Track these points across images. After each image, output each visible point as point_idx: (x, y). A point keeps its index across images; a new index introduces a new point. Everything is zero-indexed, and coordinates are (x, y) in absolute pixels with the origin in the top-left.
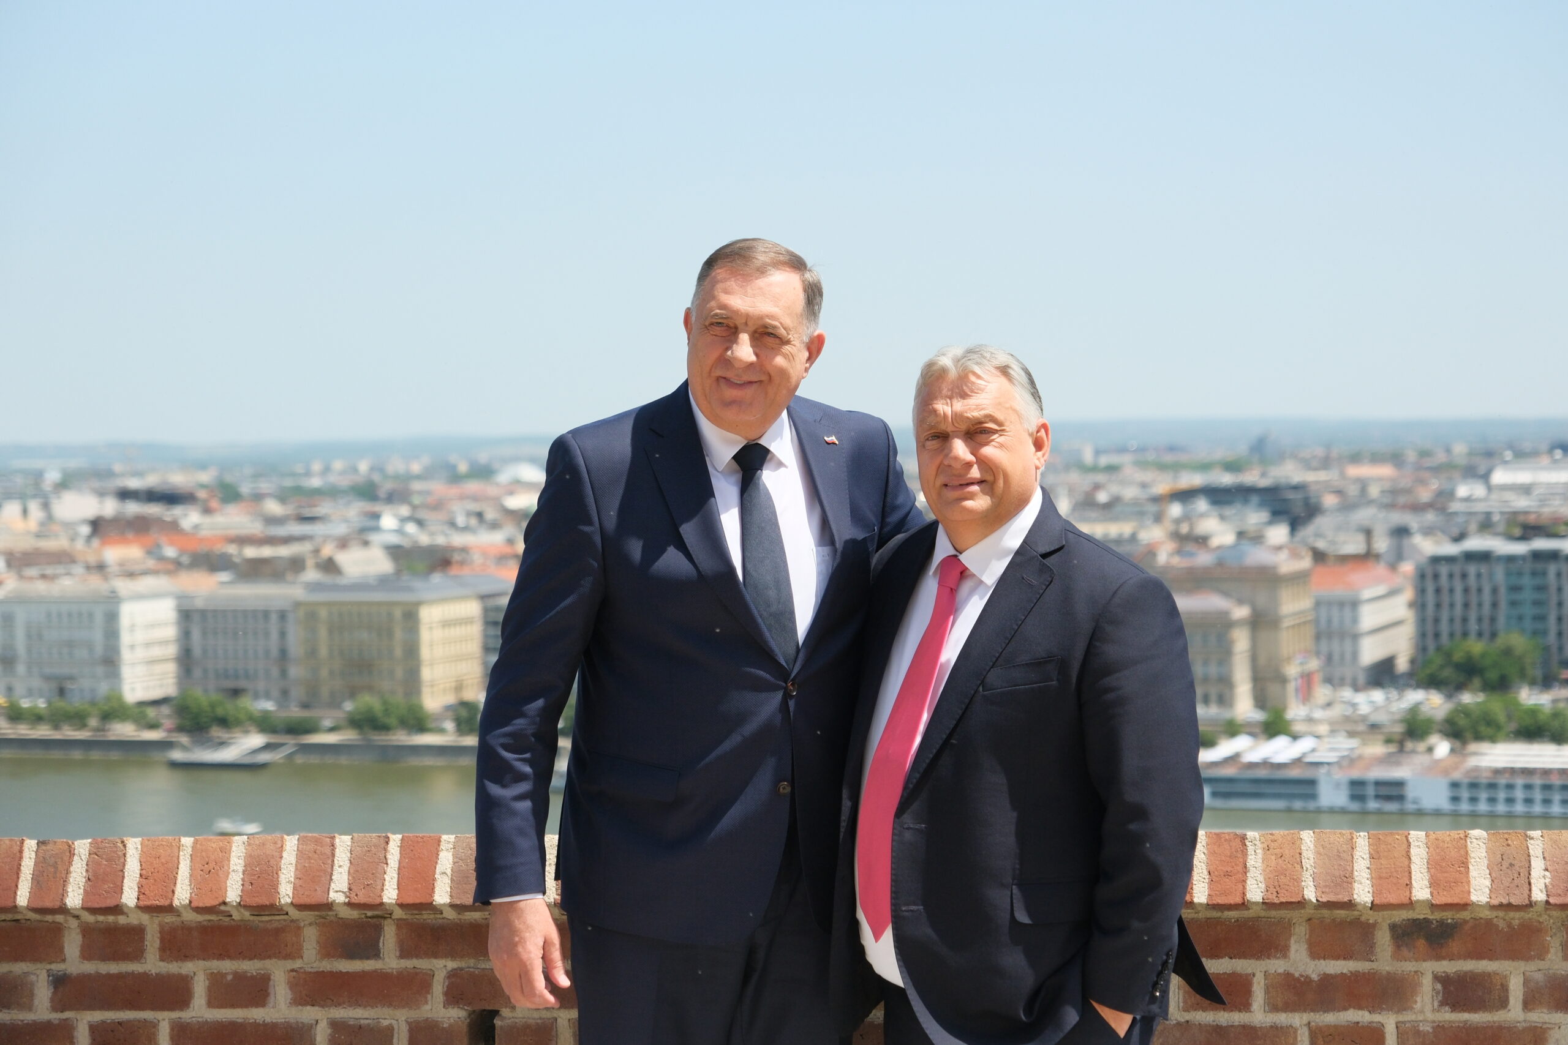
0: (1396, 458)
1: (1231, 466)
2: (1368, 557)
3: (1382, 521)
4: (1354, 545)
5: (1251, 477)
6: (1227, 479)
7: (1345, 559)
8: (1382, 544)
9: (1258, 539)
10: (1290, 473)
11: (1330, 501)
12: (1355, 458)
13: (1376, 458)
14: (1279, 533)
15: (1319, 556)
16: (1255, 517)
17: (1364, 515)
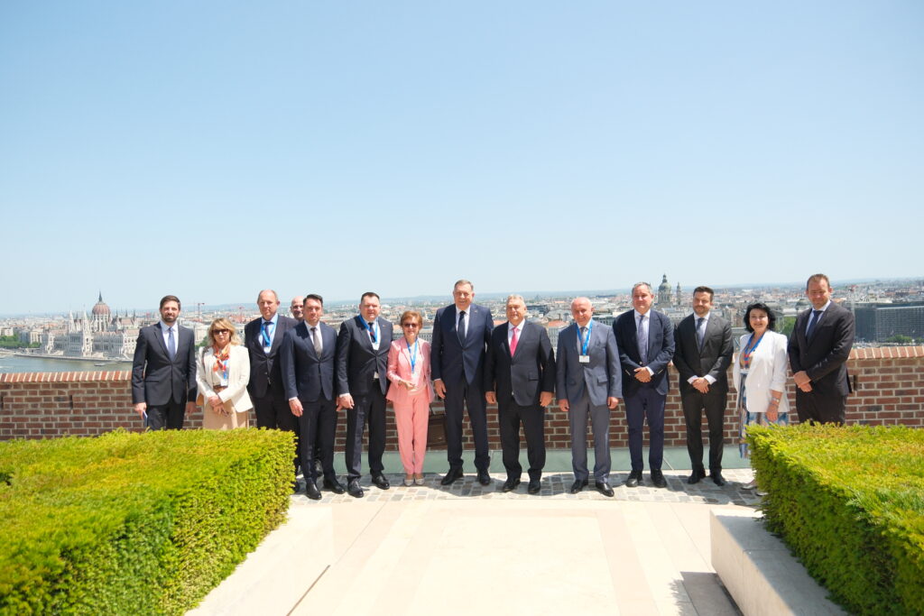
0: (565, 300)
1: (531, 302)
2: (560, 319)
3: (562, 312)
4: (557, 317)
5: (535, 304)
6: (531, 304)
7: (555, 320)
8: (562, 317)
9: (537, 316)
10: (543, 303)
11: (552, 308)
12: (557, 299)
13: (561, 300)
14: (541, 315)
15: (550, 320)
16: (537, 312)
17: (559, 311)
